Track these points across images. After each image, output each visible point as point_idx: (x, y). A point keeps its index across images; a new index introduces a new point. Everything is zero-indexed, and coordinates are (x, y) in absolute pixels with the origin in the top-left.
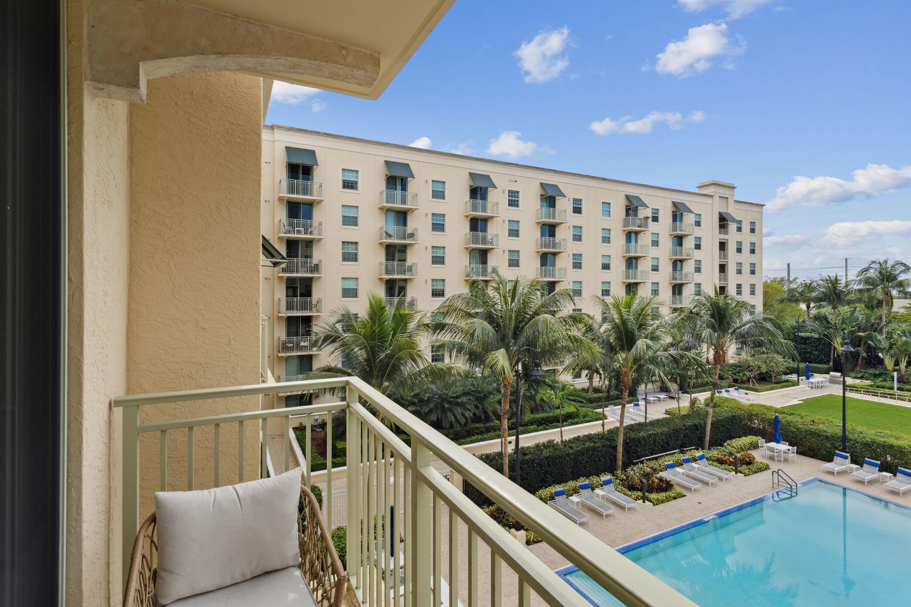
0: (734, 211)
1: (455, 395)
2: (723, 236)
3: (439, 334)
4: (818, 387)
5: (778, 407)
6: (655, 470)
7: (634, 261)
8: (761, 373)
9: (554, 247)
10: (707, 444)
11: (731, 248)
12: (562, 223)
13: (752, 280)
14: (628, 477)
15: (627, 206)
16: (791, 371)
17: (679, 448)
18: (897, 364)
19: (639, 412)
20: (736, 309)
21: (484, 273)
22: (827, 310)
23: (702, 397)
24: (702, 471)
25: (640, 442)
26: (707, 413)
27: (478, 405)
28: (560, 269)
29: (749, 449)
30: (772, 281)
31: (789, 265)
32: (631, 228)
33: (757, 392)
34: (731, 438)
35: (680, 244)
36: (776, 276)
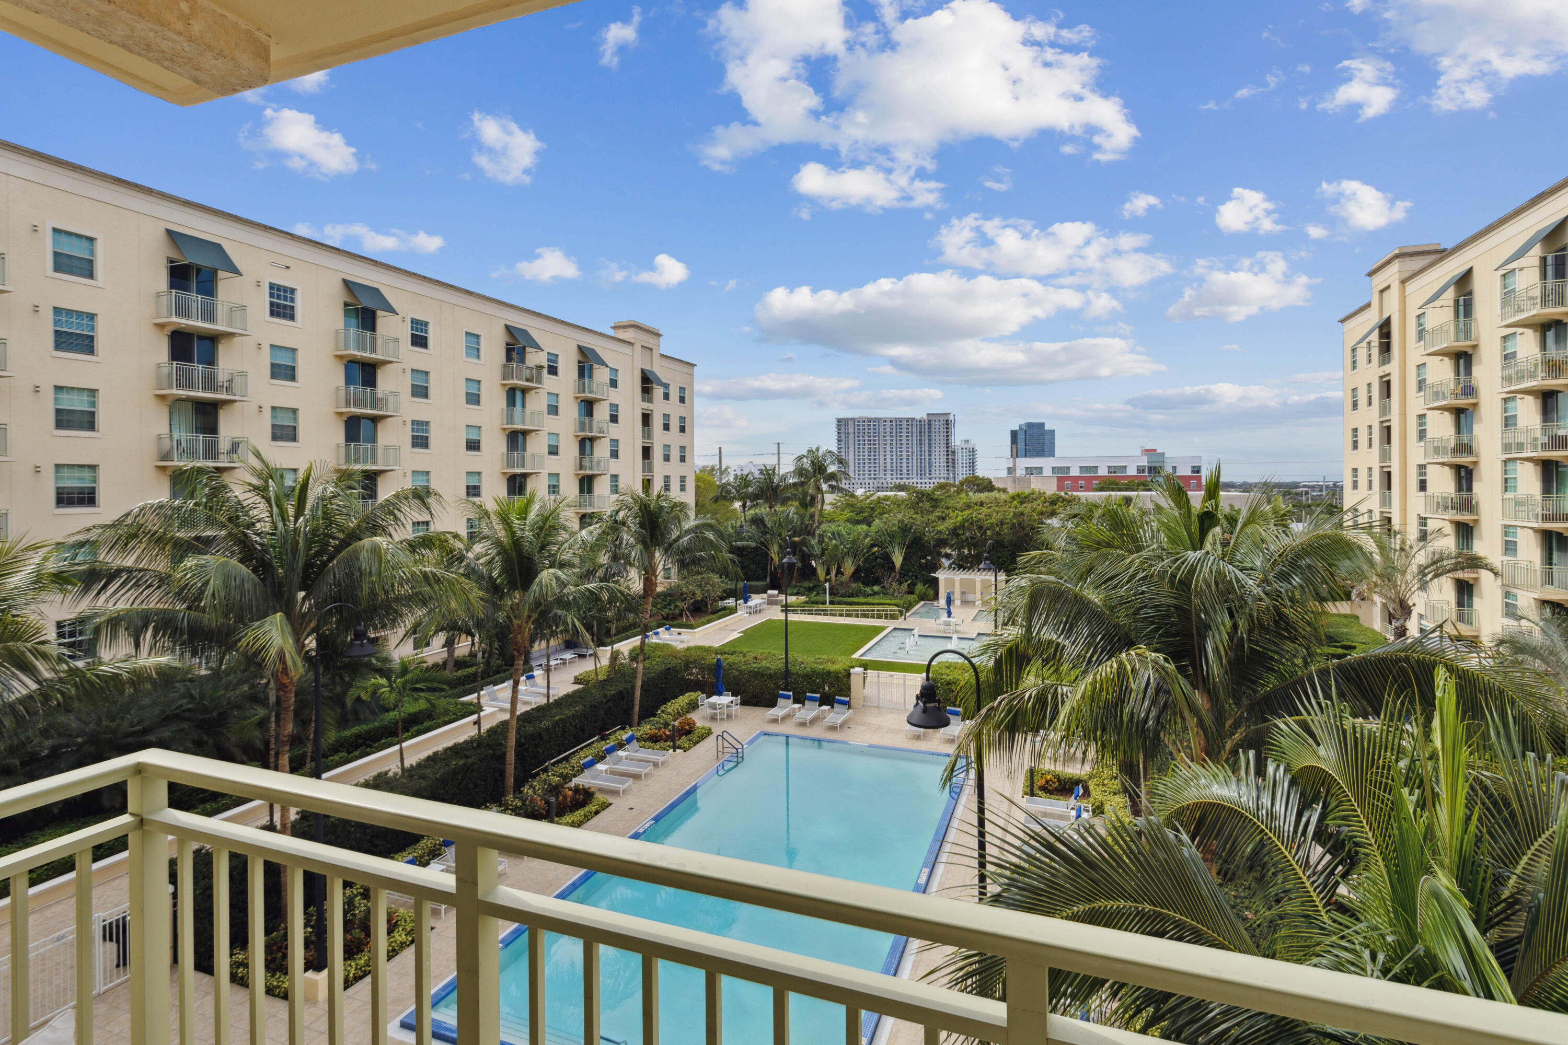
0: (660, 370)
1: (137, 728)
2: (646, 405)
3: (99, 593)
4: (757, 611)
5: (717, 645)
6: (566, 778)
7: (520, 437)
8: (696, 602)
9: (374, 406)
10: (636, 718)
11: (657, 422)
12: (391, 362)
13: (682, 469)
14: (524, 801)
15: (507, 344)
16: (729, 594)
17: (599, 734)
18: (828, 573)
19: (534, 689)
20: (672, 515)
21: (211, 452)
22: (763, 510)
23: (626, 646)
24: (631, 759)
25: (541, 738)
26: (635, 671)
27: (205, 738)
28: (386, 448)
29: (688, 712)
30: (701, 471)
31: (720, 448)
32: (515, 382)
33: (692, 629)
34: (665, 701)
35: (590, 413)
36: (706, 464)
